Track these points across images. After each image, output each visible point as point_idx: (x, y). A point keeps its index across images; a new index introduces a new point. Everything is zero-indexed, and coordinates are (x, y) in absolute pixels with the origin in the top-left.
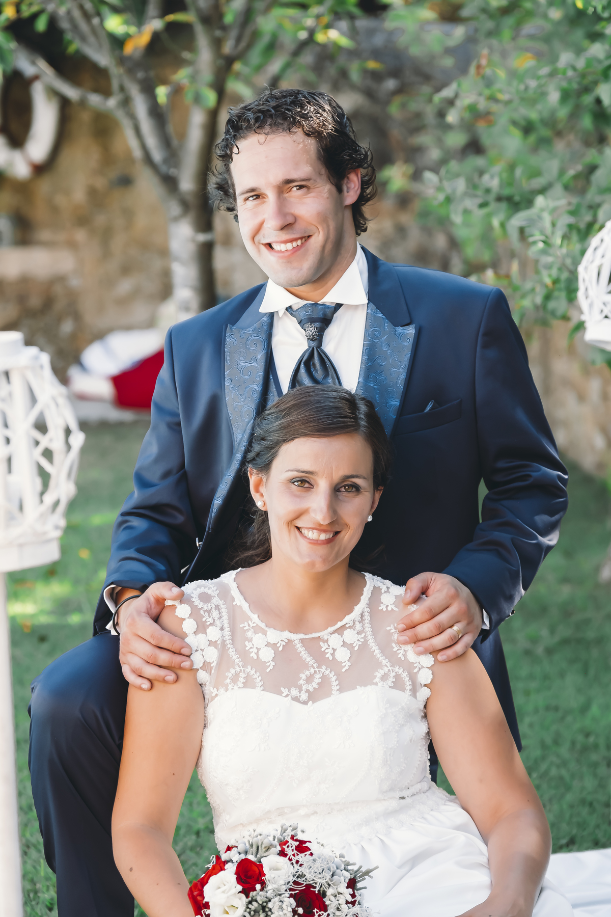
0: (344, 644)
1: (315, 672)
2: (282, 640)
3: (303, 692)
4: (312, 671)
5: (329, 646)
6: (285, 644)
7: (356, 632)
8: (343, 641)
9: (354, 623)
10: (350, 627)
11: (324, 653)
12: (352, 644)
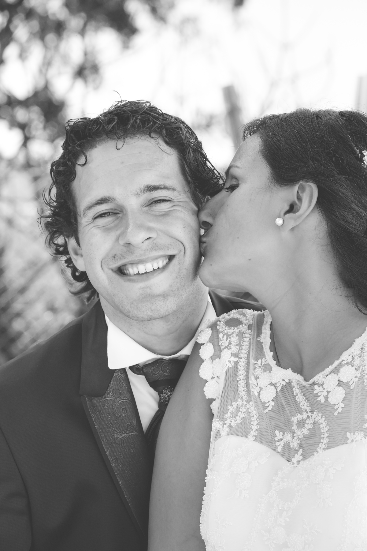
0: (340, 383)
1: (308, 417)
2: (283, 380)
3: (295, 438)
4: (305, 415)
5: (324, 389)
6: (285, 384)
7: (354, 368)
8: (339, 381)
9: (353, 359)
10: (348, 364)
11: (317, 396)
12: (348, 382)
